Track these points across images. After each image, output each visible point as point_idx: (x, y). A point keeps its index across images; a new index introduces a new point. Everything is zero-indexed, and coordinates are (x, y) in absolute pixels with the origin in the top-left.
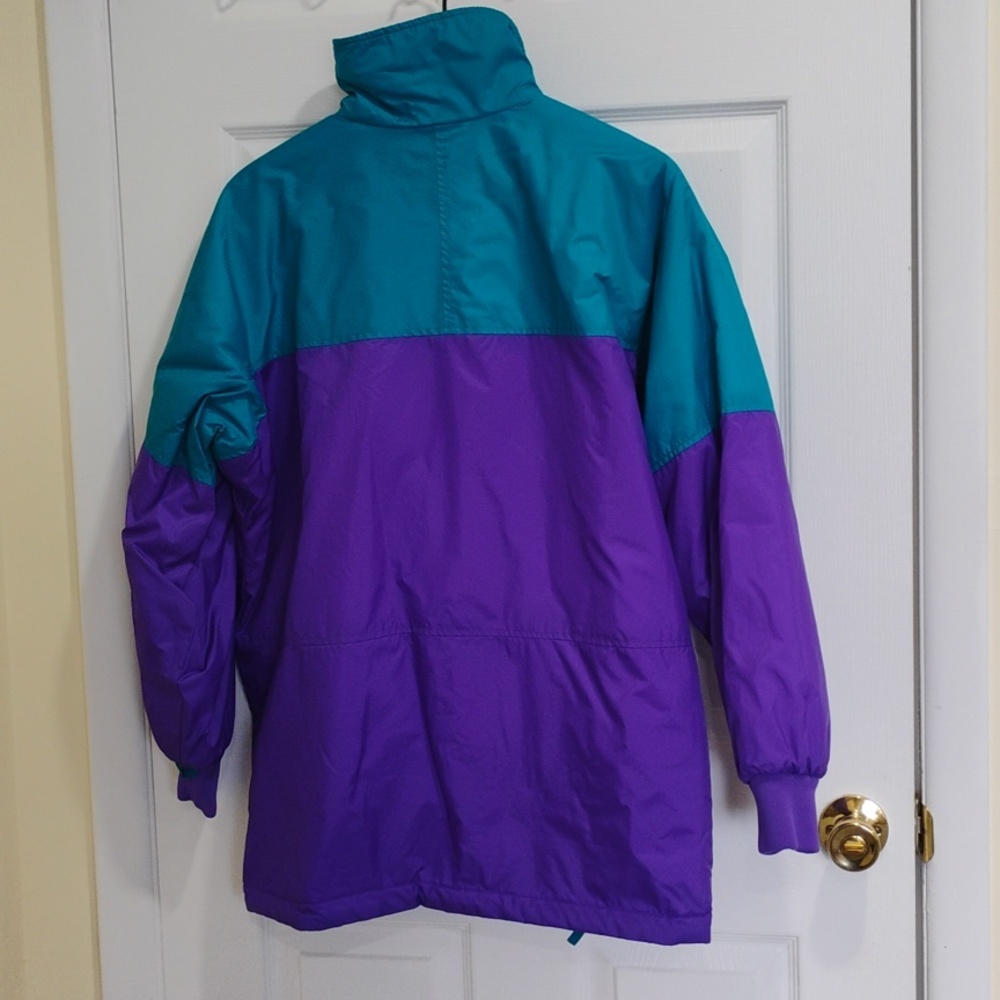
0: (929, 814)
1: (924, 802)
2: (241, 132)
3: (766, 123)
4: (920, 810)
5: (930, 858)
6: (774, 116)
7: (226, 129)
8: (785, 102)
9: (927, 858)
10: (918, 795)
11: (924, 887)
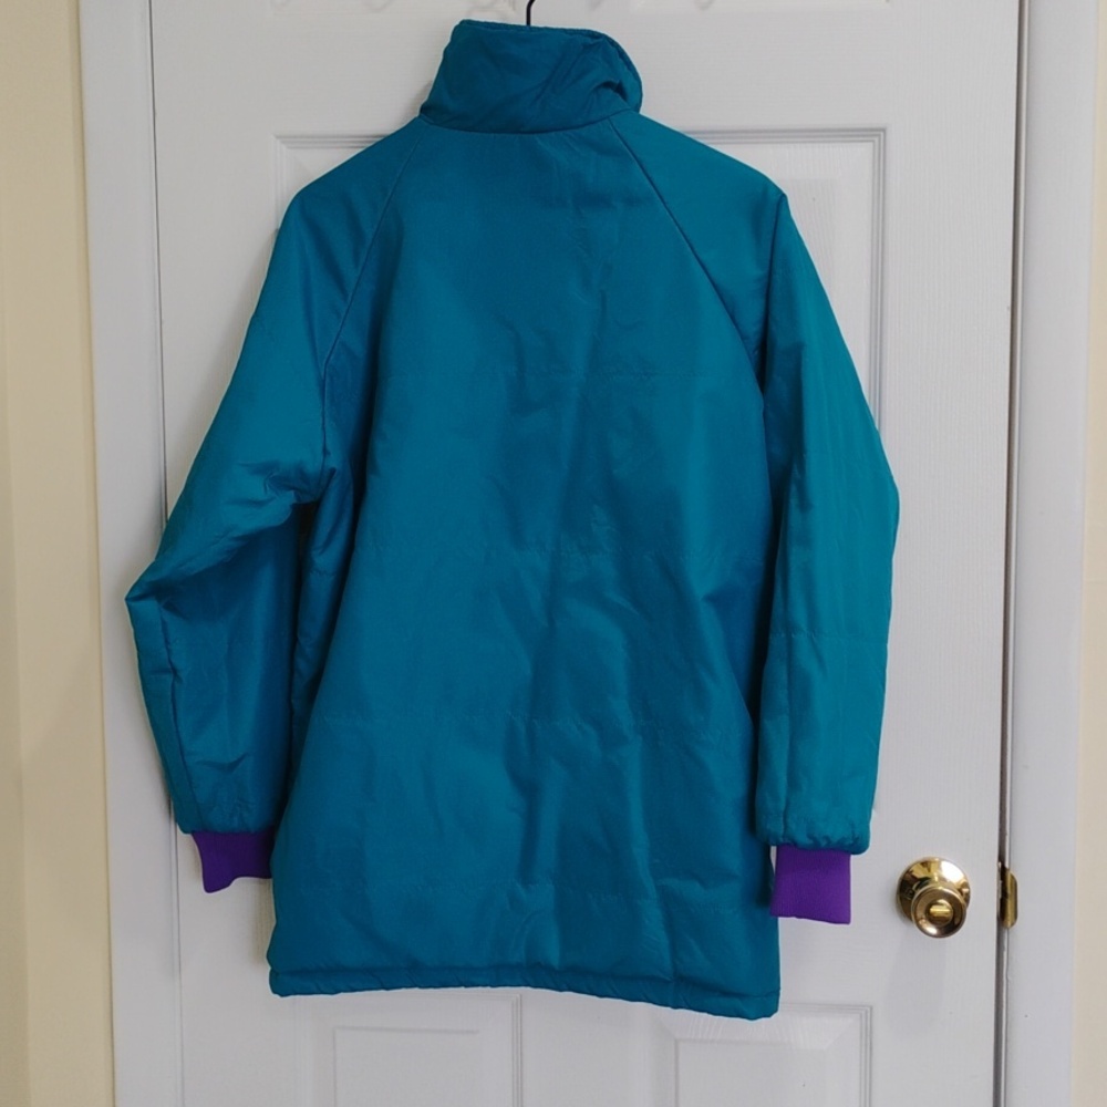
0: (1013, 877)
1: (1007, 865)
2: (293, 140)
3: (863, 152)
4: (1003, 872)
5: (1012, 924)
6: (871, 144)
7: (278, 137)
8: (884, 130)
9: (1009, 924)
10: (1001, 858)
11: (1005, 954)
